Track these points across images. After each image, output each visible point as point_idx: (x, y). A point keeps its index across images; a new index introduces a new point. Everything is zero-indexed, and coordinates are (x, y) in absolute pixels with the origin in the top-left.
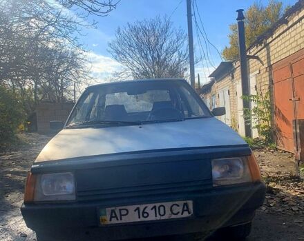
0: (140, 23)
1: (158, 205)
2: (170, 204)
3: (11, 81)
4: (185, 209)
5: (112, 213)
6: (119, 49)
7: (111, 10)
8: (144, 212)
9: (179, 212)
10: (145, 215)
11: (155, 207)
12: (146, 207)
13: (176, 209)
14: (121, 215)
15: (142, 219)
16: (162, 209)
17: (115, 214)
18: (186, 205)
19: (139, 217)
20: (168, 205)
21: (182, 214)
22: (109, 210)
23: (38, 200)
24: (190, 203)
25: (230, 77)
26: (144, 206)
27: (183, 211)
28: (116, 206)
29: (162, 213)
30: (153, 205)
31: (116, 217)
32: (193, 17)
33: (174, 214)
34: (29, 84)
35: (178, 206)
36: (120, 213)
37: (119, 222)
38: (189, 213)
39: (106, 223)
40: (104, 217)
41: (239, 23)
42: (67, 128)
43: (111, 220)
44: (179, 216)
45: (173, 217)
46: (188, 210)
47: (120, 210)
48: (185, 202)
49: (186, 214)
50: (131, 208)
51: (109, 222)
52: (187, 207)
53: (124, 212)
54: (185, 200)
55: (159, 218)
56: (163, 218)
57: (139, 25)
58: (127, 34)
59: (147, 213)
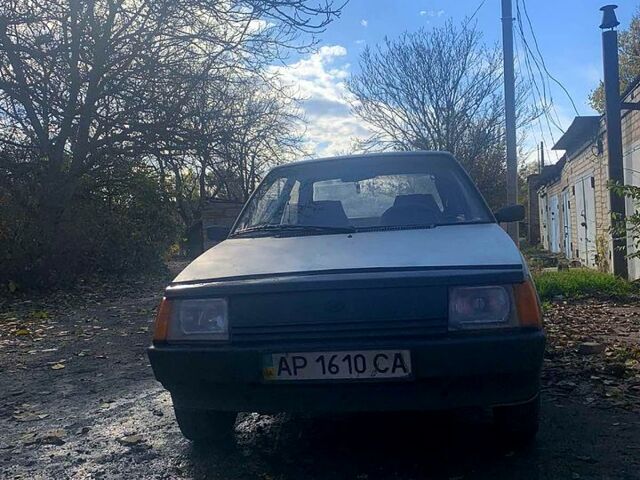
0: (411, 37)
1: (353, 354)
2: (374, 353)
3: (158, 159)
4: (398, 363)
5: (281, 363)
6: (366, 92)
7: (329, 21)
8: (331, 365)
9: (387, 369)
10: (334, 369)
11: (348, 357)
12: (334, 357)
13: (383, 364)
14: (295, 368)
15: (328, 376)
16: (360, 360)
17: (286, 364)
18: (398, 356)
19: (324, 373)
20: (370, 355)
21: (393, 371)
22: (277, 357)
23: (172, 338)
24: (406, 355)
25: (595, 150)
26: (333, 354)
27: (395, 366)
28: (287, 352)
29: (360, 368)
30: (346, 354)
31: (287, 369)
32: (516, 23)
33: (380, 371)
34: (191, 166)
35: (386, 358)
36: (294, 364)
37: (293, 377)
38: (405, 371)
39: (272, 378)
40: (270, 369)
41: (604, 34)
42: (234, 237)
43: (279, 374)
44: (389, 375)
45: (379, 375)
46: (402, 366)
47: (294, 358)
48: (398, 352)
49: (399, 373)
50: (312, 357)
51: (277, 378)
52: (402, 361)
53: (300, 363)
54: (399, 349)
55: (355, 375)
56: (362, 376)
57: (408, 42)
58: (383, 60)
59: (334, 365)
